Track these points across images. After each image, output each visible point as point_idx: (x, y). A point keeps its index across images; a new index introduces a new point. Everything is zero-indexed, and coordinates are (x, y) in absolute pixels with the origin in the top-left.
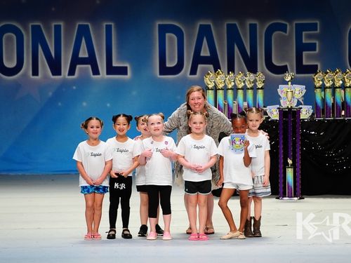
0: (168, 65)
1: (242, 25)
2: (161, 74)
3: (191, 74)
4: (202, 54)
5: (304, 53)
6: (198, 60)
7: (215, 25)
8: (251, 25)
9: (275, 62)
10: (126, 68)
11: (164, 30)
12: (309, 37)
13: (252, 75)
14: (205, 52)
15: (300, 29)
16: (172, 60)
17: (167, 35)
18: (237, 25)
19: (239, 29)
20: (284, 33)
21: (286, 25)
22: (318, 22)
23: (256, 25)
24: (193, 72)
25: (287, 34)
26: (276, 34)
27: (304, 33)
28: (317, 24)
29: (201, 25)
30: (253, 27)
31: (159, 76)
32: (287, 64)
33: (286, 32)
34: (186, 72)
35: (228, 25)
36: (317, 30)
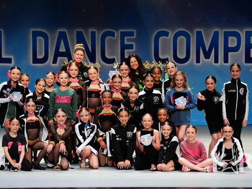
0: (39, 57)
1: (87, 32)
2: (34, 63)
3: (53, 63)
4: (61, 50)
5: (126, 50)
6: (58, 54)
7: (69, 31)
8: (92, 32)
9: (108, 56)
10: (11, 59)
11: (35, 34)
12: (129, 40)
13: (92, 64)
14: (62, 49)
15: (123, 35)
16: (41, 54)
17: (38, 38)
18: (83, 33)
19: (84, 34)
20: (112, 38)
21: (114, 33)
22: (135, 31)
23: (95, 32)
24: (55, 61)
25: (115, 39)
26: (108, 38)
27: (126, 38)
28: (134, 32)
29: (60, 32)
30: (93, 34)
31: (32, 64)
32: (115, 57)
33: (114, 37)
34: (50, 61)
35: (77, 32)
36: (134, 36)
